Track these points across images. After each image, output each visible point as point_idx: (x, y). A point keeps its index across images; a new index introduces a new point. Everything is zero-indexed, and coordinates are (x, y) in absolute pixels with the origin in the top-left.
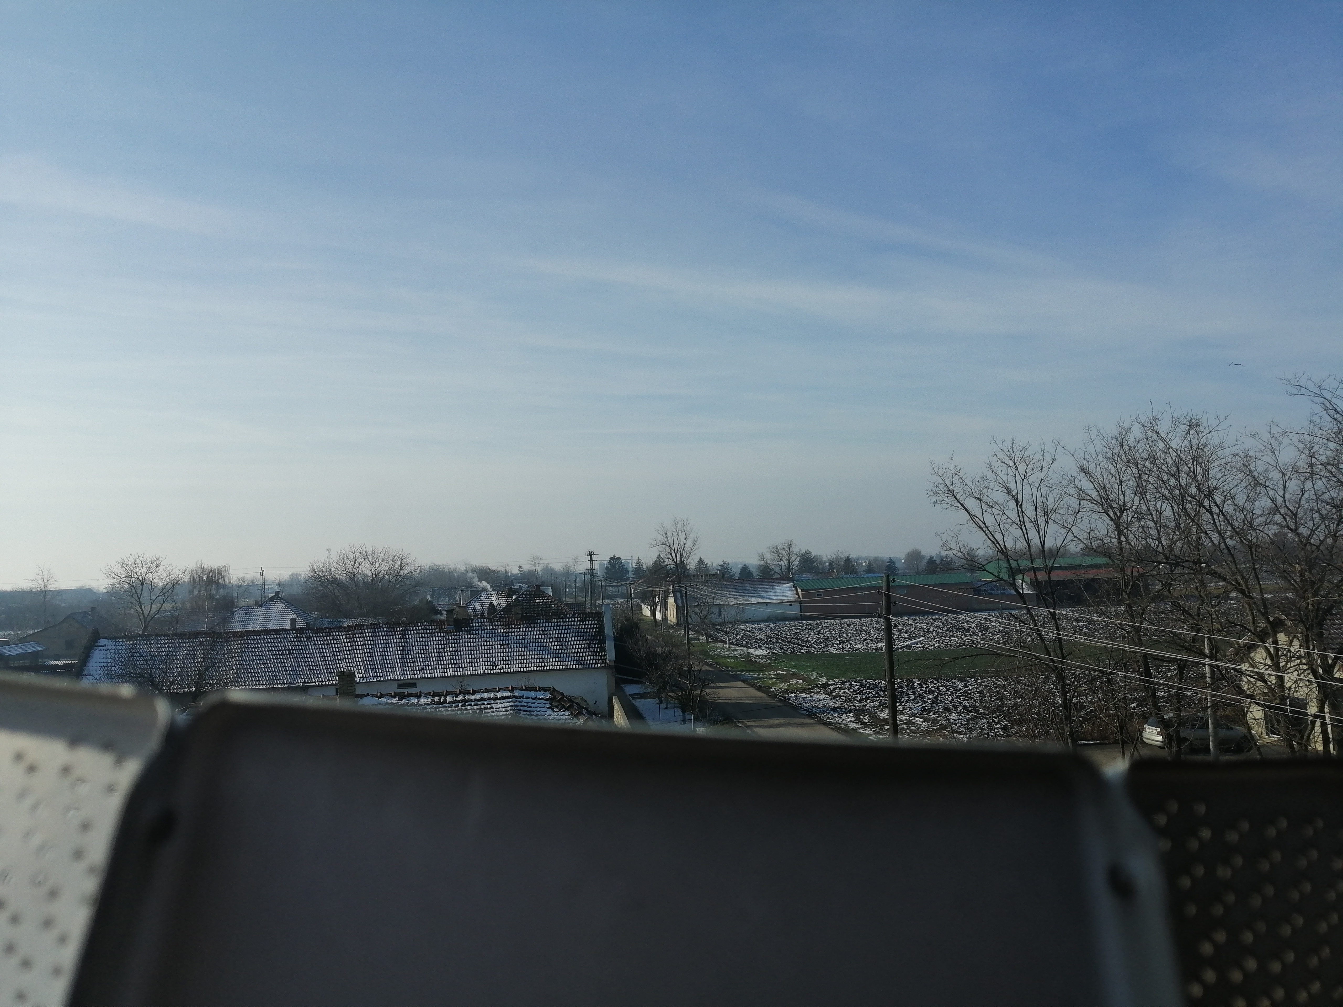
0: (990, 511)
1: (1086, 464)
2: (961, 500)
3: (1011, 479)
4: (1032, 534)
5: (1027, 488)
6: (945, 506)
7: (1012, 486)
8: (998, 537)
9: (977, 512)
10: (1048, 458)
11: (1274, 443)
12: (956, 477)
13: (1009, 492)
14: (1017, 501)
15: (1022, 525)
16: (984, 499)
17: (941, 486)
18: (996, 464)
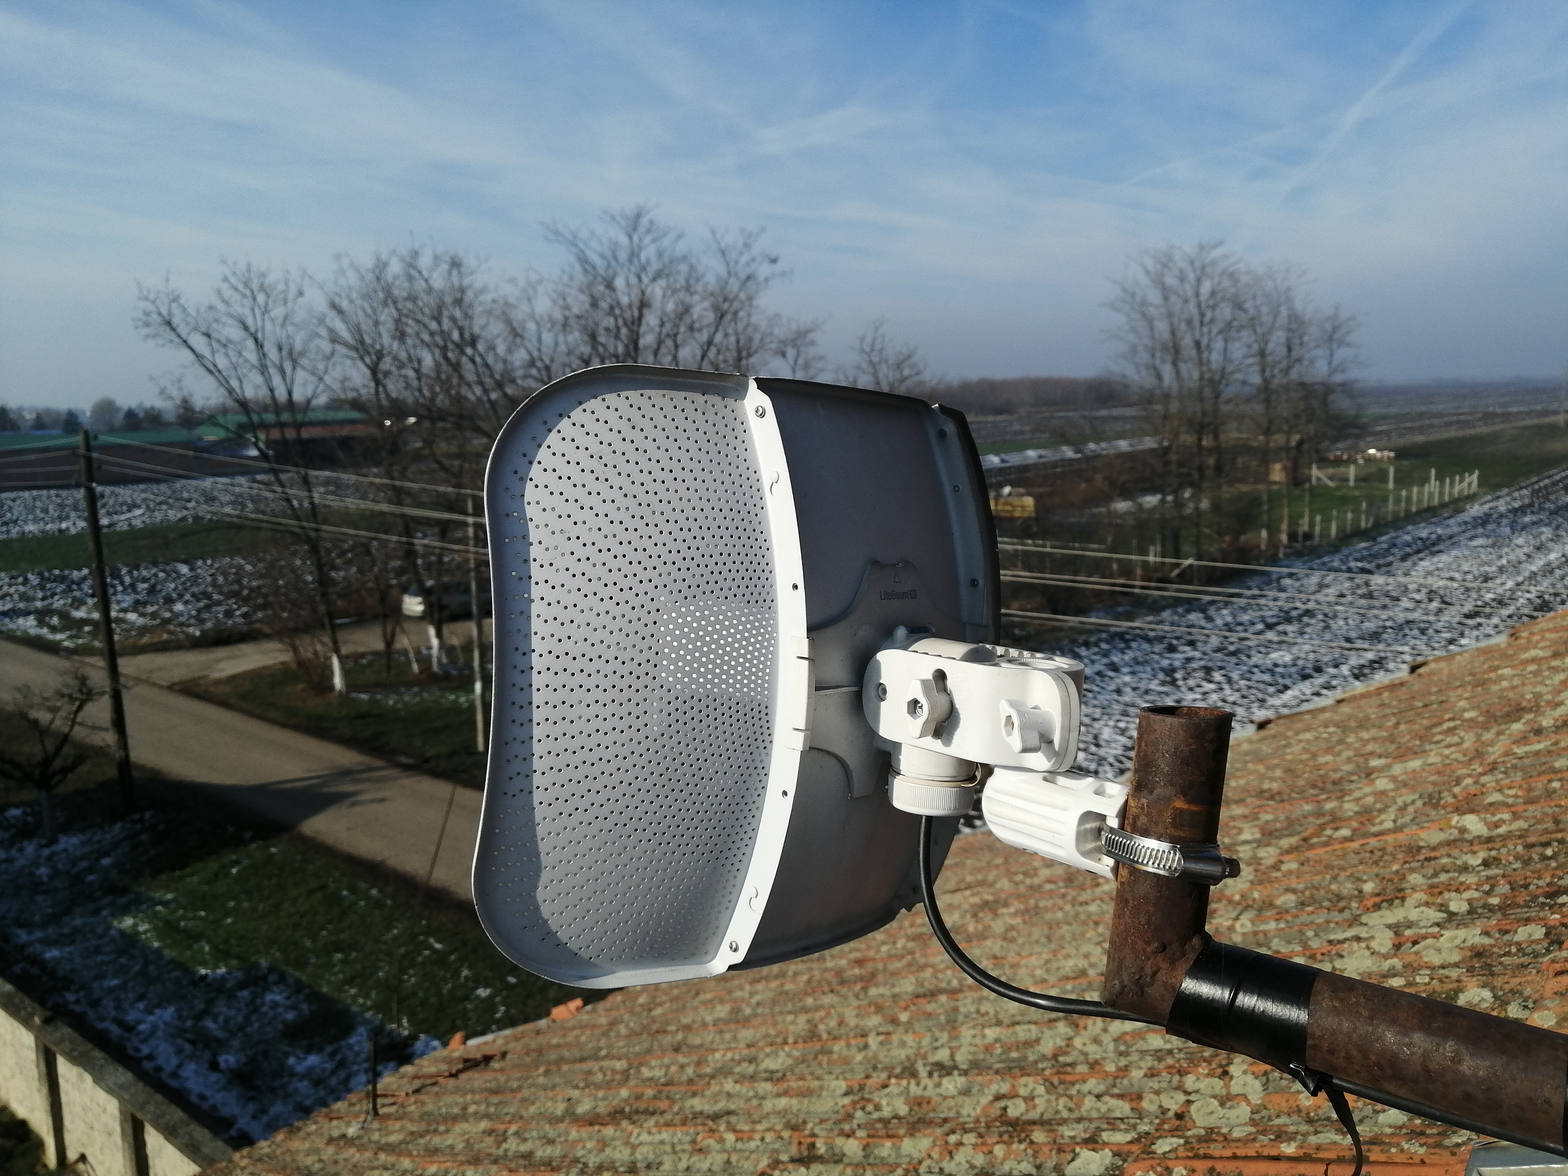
0: (223, 350)
1: (337, 300)
2: (184, 334)
3: (247, 312)
4: (277, 381)
5: (268, 326)
6: (161, 342)
7: (250, 322)
8: (234, 383)
9: (205, 351)
10: (293, 290)
11: (530, 291)
12: (174, 305)
13: (246, 328)
14: (256, 340)
15: (263, 369)
16: (214, 335)
17: (154, 316)
18: (228, 293)
